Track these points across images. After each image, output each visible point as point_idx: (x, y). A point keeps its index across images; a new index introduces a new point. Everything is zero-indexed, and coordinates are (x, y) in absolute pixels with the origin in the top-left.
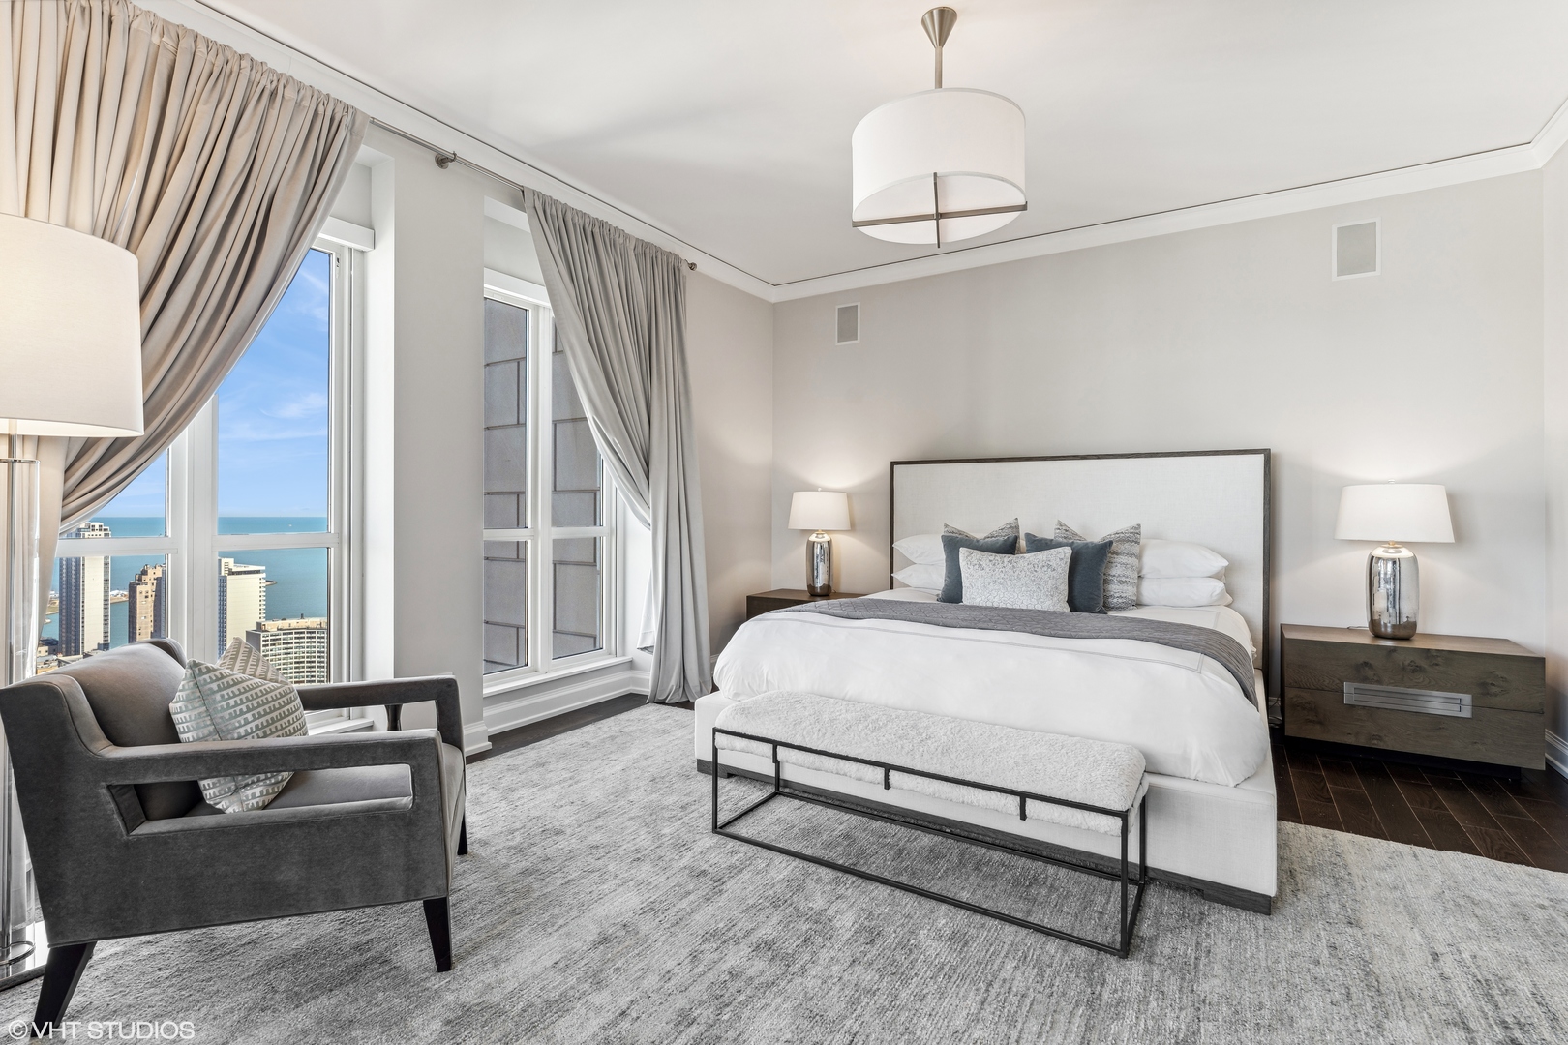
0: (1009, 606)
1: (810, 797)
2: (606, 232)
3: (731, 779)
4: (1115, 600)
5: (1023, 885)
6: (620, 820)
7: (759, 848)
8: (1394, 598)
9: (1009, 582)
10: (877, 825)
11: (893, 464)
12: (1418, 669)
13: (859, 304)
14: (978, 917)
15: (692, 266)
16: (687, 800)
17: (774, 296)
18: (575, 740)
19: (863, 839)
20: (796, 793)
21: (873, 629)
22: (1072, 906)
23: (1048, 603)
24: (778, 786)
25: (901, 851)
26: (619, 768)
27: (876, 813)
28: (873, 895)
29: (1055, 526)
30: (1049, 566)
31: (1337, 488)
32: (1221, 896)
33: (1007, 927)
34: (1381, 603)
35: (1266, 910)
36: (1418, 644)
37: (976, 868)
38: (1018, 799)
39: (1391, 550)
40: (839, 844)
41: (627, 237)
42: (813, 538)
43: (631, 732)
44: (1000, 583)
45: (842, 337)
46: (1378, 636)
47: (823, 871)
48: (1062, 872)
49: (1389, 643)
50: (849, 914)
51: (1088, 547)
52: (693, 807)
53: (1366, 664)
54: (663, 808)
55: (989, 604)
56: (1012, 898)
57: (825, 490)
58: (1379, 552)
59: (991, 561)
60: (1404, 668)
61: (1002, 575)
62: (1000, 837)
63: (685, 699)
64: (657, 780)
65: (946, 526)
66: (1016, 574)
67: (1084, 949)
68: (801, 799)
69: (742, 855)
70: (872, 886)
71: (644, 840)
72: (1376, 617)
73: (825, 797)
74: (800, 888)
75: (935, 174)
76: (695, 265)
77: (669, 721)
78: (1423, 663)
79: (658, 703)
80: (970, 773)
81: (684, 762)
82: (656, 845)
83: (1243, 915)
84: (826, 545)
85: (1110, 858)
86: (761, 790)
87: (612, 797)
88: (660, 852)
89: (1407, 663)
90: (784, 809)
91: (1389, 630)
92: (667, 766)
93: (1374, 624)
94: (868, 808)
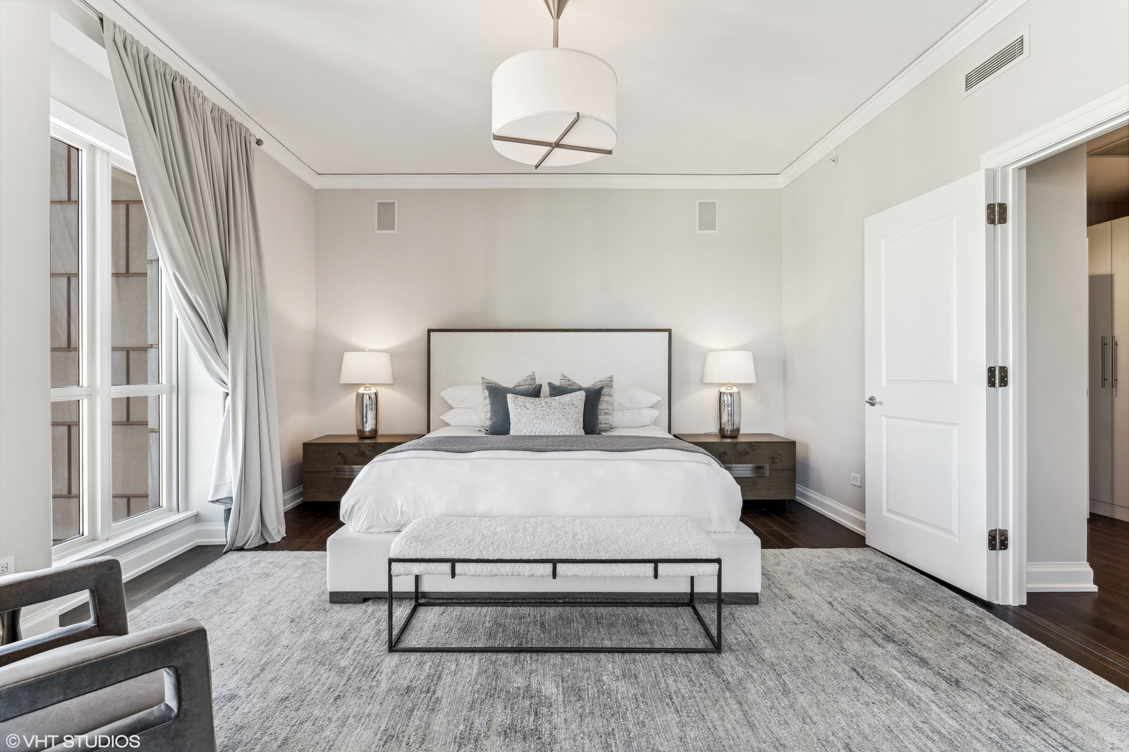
0: (546, 434)
1: (445, 601)
2: (187, 88)
3: (367, 603)
4: (603, 426)
5: (635, 626)
6: (288, 666)
7: (440, 654)
8: (731, 414)
9: (547, 417)
10: (510, 610)
11: (430, 331)
12: (747, 453)
13: (396, 202)
14: (627, 656)
15: (259, 142)
16: (341, 631)
17: (318, 183)
18: (171, 603)
19: (512, 625)
20: (432, 601)
21: (488, 458)
22: (669, 630)
23: (573, 430)
24: (417, 599)
25: (542, 624)
26: (246, 619)
27: (503, 601)
28: (552, 662)
29: (560, 377)
30: (573, 405)
31: (704, 354)
32: (734, 600)
33: (648, 656)
34: (725, 418)
35: (756, 602)
36: (741, 439)
37: (599, 623)
38: (653, 565)
39: (729, 388)
40: (497, 632)
41: (205, 99)
42: (361, 390)
43: (231, 582)
44: (542, 418)
45: (381, 226)
46: (723, 436)
47: (503, 656)
48: (647, 610)
49: (729, 440)
50: (547, 683)
51: (590, 391)
52: (353, 635)
53: (724, 453)
54: (324, 644)
55: (533, 434)
56: (635, 636)
57: (370, 351)
58: (723, 390)
59: (532, 403)
60: (741, 453)
61: (542, 412)
62: (600, 596)
63: (262, 542)
64: (297, 620)
65: (483, 378)
66: (552, 411)
67: (698, 654)
68: (440, 605)
69: (430, 663)
70: (547, 656)
71: (327, 677)
72: (722, 427)
73: (457, 599)
74: (497, 675)
75: (578, 113)
76: (262, 141)
77: (263, 565)
78: (748, 450)
79: (235, 550)
80: (619, 553)
81: (310, 598)
82: (346, 678)
83: (747, 607)
84: (373, 396)
85: (671, 593)
86: (400, 606)
87: (262, 648)
88: (355, 684)
89: (742, 450)
90: (429, 616)
91: (729, 433)
92: (295, 605)
93: (721, 430)
94: (495, 599)
